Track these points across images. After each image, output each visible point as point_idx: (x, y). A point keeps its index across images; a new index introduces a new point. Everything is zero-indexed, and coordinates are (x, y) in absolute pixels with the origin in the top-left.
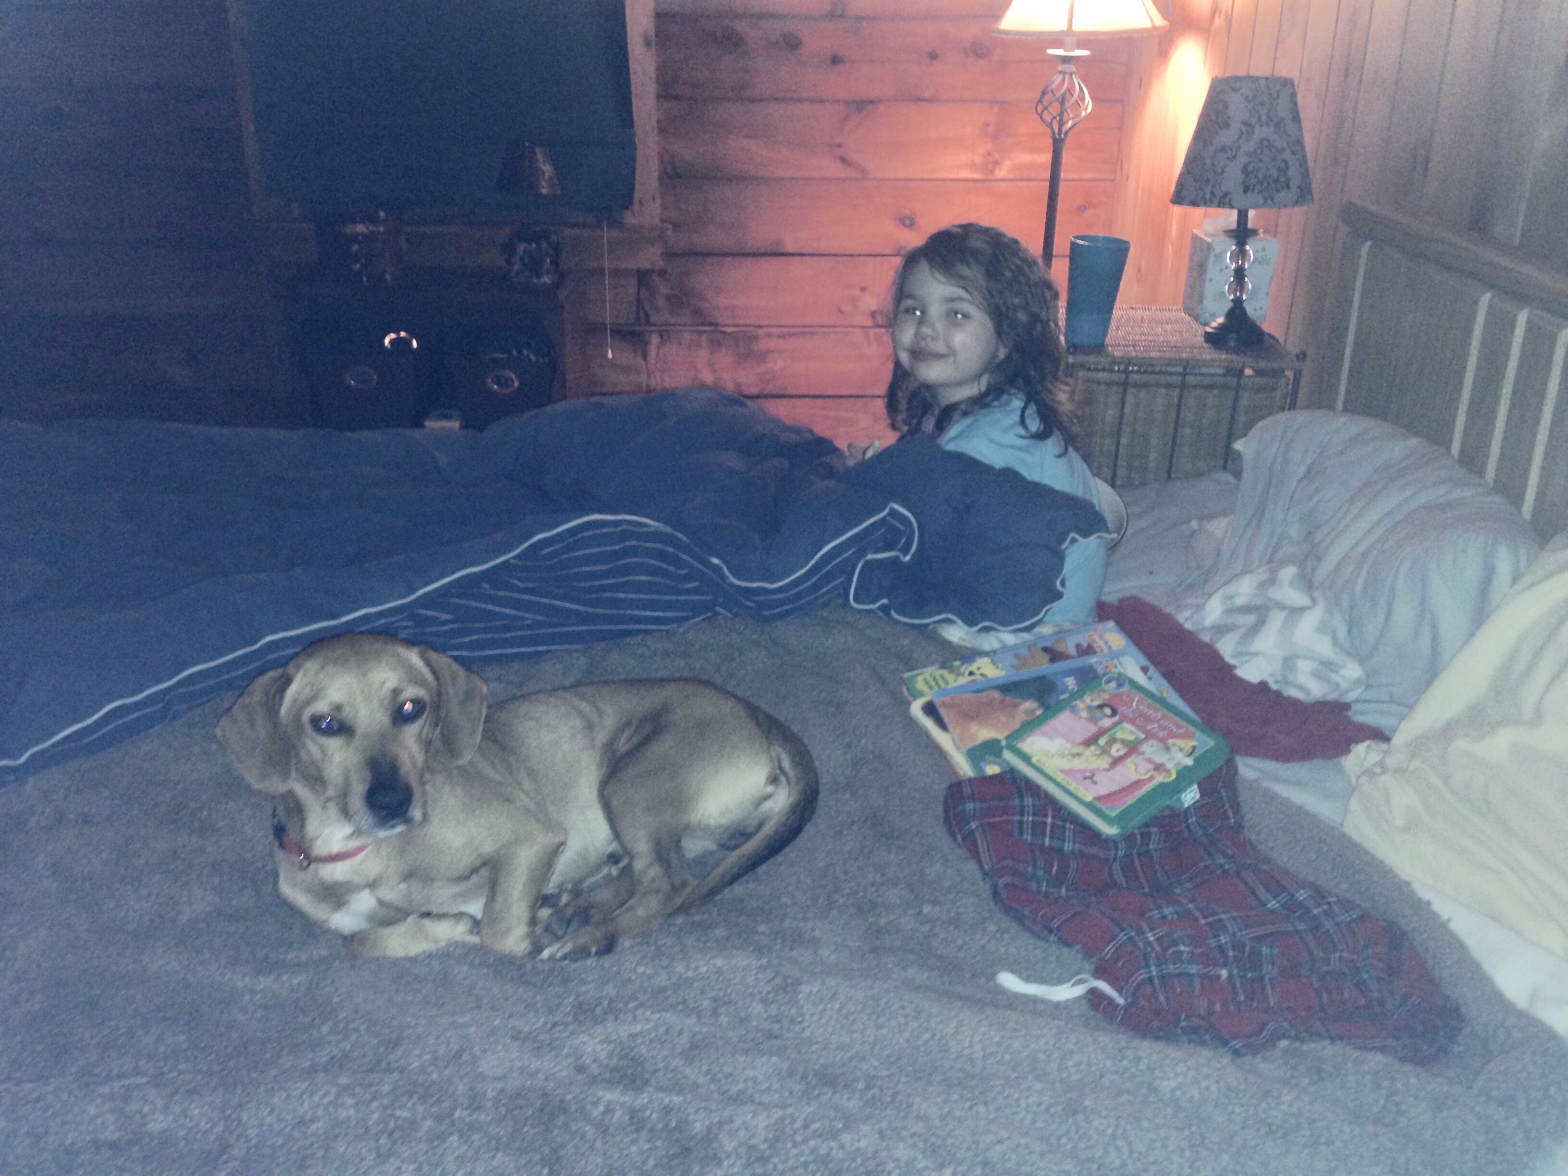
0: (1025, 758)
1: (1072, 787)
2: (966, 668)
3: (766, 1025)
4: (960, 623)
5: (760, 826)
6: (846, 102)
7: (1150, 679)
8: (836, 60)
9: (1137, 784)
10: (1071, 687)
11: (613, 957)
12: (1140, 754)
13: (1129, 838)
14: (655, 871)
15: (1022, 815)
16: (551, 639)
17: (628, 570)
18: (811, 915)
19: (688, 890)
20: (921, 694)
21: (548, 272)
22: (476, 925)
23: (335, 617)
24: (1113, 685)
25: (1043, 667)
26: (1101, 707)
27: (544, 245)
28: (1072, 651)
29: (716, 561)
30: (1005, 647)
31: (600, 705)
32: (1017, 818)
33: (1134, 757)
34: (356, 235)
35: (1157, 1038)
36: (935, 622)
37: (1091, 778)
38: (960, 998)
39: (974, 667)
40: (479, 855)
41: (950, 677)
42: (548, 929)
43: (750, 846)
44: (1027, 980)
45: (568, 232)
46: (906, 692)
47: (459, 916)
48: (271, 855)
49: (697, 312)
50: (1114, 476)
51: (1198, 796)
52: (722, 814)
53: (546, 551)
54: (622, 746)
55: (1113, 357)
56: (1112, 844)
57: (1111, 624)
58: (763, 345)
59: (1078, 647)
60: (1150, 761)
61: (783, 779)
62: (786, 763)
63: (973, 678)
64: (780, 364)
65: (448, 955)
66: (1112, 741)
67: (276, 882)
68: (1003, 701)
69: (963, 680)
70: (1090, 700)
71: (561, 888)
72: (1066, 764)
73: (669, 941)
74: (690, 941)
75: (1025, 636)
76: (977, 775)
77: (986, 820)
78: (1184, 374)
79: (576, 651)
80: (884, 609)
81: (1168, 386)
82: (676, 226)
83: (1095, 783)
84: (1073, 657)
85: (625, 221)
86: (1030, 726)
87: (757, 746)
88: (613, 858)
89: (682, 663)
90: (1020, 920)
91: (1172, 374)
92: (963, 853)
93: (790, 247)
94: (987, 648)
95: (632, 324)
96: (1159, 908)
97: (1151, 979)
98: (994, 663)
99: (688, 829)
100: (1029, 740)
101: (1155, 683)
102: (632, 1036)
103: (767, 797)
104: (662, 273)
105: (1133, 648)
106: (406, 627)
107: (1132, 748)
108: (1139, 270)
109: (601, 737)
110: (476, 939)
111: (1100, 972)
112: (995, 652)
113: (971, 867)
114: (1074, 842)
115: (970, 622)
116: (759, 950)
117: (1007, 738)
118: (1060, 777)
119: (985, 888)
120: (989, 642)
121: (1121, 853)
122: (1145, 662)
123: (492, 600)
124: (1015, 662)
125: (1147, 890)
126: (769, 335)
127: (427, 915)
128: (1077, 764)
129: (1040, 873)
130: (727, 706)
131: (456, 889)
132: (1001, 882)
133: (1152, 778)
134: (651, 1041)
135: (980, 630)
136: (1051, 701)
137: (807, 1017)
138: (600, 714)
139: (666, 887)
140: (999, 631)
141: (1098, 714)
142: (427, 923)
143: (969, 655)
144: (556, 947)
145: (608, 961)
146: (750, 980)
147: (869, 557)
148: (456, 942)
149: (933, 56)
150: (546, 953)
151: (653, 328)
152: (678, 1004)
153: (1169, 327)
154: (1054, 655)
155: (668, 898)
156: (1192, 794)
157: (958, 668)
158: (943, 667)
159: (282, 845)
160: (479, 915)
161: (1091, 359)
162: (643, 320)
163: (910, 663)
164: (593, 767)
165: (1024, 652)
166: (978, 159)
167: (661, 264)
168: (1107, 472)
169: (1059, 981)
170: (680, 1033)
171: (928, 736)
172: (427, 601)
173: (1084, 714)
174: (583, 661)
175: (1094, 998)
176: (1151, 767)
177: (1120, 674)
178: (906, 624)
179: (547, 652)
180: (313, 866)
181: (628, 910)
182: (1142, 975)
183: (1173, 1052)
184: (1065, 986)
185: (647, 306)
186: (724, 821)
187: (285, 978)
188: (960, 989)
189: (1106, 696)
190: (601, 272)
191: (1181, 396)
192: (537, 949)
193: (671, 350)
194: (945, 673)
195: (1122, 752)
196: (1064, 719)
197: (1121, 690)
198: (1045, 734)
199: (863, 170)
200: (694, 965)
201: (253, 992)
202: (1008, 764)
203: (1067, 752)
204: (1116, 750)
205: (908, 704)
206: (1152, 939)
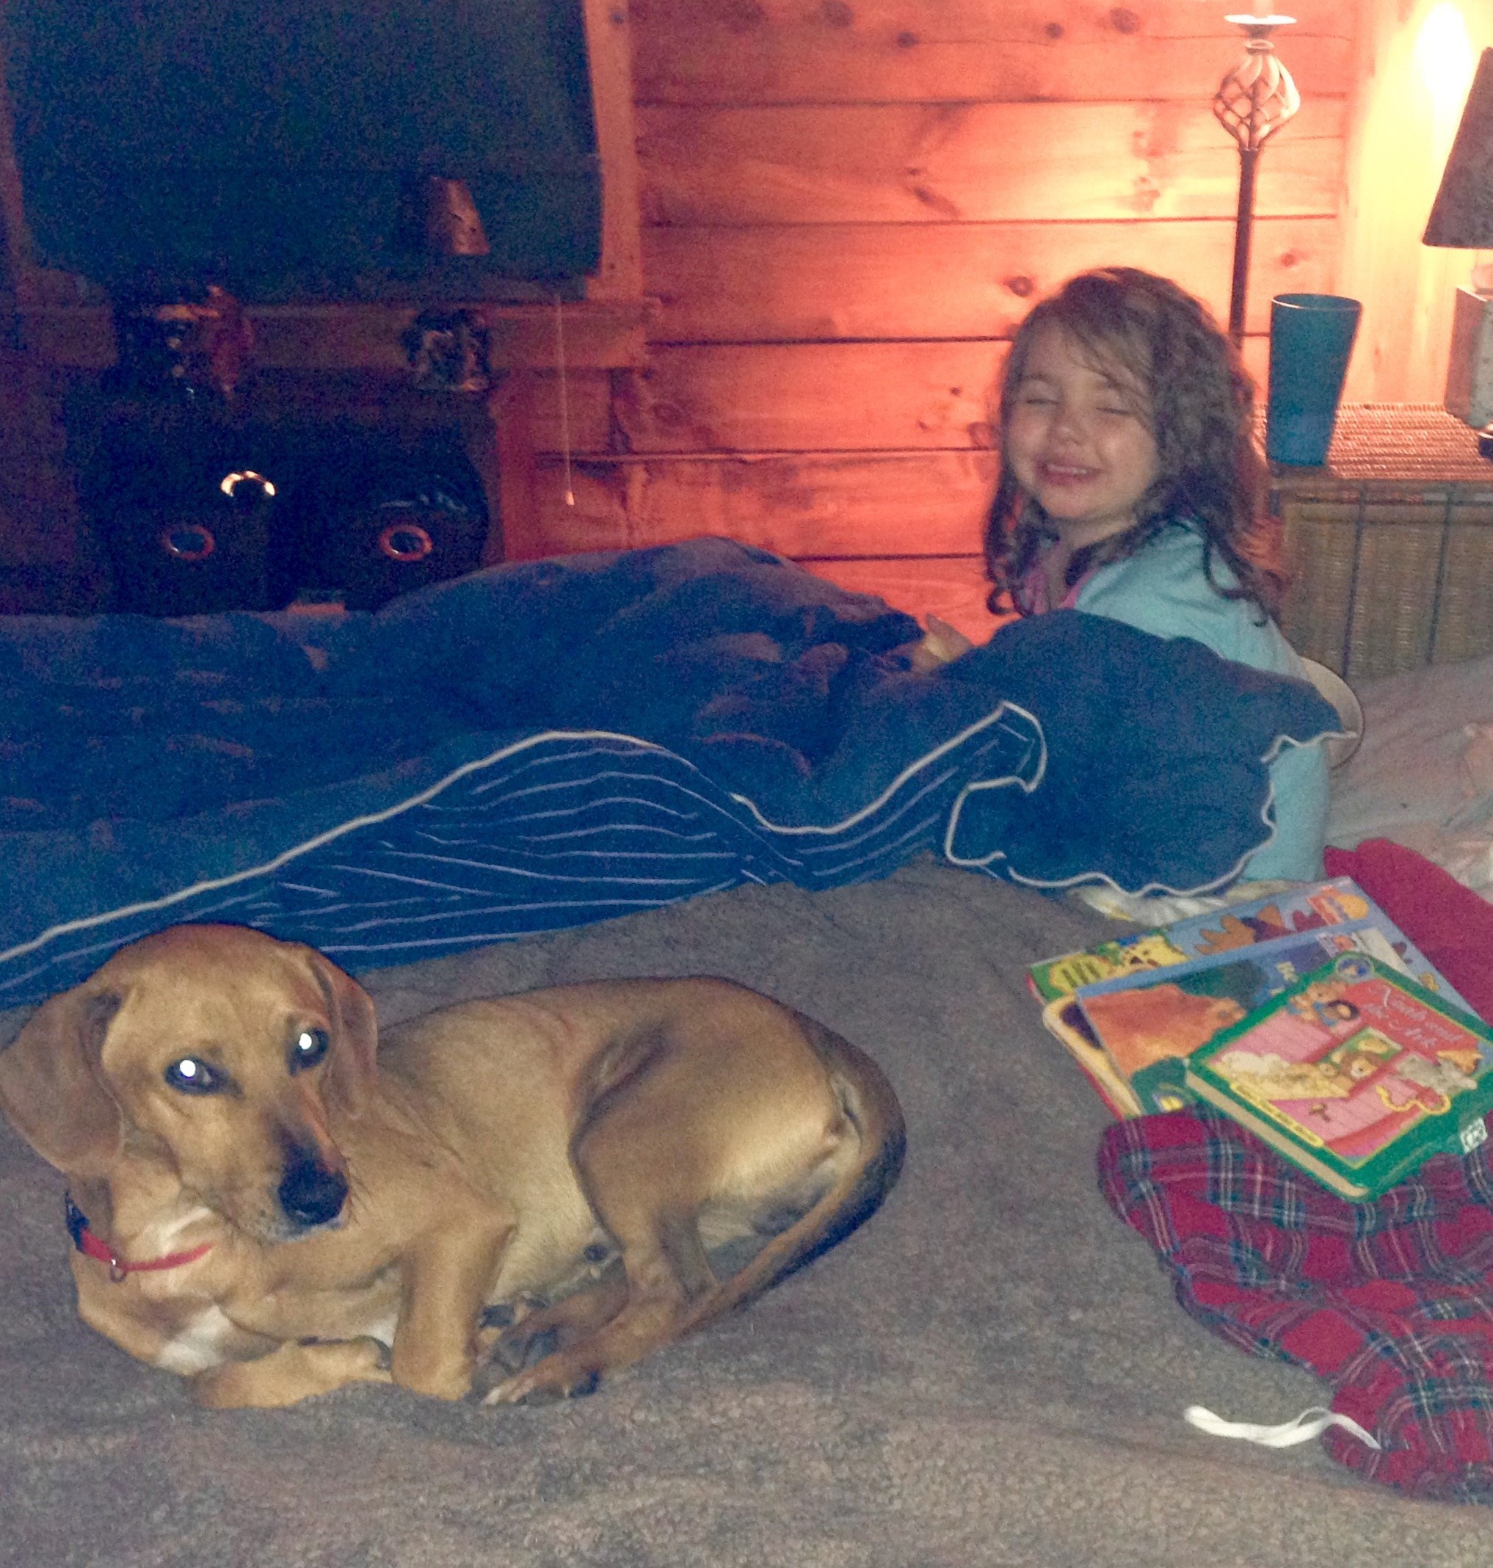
0: (1221, 1085)
1: (1293, 1126)
2: (1126, 953)
3: (831, 1494)
4: (1115, 885)
5: (817, 1198)
6: (923, 104)
7: (1408, 961)
8: (906, 41)
9: (1392, 1119)
10: (1287, 977)
11: (596, 1398)
12: (1394, 1073)
13: (1381, 1202)
14: (658, 1269)
15: (1217, 1169)
16: (492, 923)
17: (604, 815)
18: (897, 1329)
19: (709, 1296)
20: (1059, 993)
21: (473, 374)
22: (386, 1355)
23: (156, 895)
24: (1351, 971)
25: (1245, 948)
26: (1333, 1004)
27: (465, 331)
28: (1289, 925)
29: (739, 798)
30: (1186, 922)
31: (572, 1019)
32: (1209, 1174)
33: (1386, 1079)
34: (174, 322)
35: (1430, 1497)
36: (1079, 885)
37: (1321, 1112)
38: (1131, 1446)
39: (1138, 952)
40: (385, 1249)
41: (1103, 968)
42: (496, 1358)
43: (801, 1231)
44: (1230, 1418)
45: (500, 312)
46: (1036, 993)
47: (361, 1342)
48: (66, 1261)
49: (703, 432)
50: (1346, 661)
51: (1485, 1136)
52: (758, 1180)
53: (480, 789)
54: (605, 1079)
55: (1342, 480)
56: (1354, 1211)
57: (1346, 882)
58: (804, 479)
59: (1297, 917)
60: (1408, 1083)
61: (850, 1127)
62: (855, 1103)
63: (1137, 966)
64: (832, 508)
65: (344, 1402)
66: (1353, 1055)
67: (74, 1301)
68: (1183, 1000)
69: (1122, 971)
70: (1316, 994)
71: (515, 1296)
72: (1279, 1092)
73: (681, 1373)
74: (713, 1371)
75: (1217, 903)
76: (1146, 1113)
77: (1165, 1179)
78: (1449, 503)
79: (531, 941)
80: (998, 866)
81: (1424, 522)
82: (667, 300)
83: (1327, 1119)
84: (1286, 932)
85: (589, 295)
86: (1226, 1036)
87: (810, 1076)
88: (595, 1253)
89: (692, 956)
90: (1216, 1326)
91: (1430, 503)
92: (1130, 1230)
93: (843, 330)
94: (1157, 922)
95: (603, 453)
96: (1429, 1304)
97: (1420, 1409)
98: (1168, 944)
99: (708, 1204)
100: (1225, 1058)
101: (1417, 968)
102: (630, 1516)
103: (828, 1153)
104: (647, 374)
105: (1380, 916)
106: (265, 911)
107: (1384, 1067)
108: (1377, 352)
109: (572, 1063)
110: (385, 1377)
111: (1342, 1403)
112: (1170, 927)
113: (1142, 1248)
114: (1298, 1210)
115: (1130, 884)
116: (819, 1383)
117: (1191, 1056)
118: (1274, 1112)
119: (1163, 1282)
120: (1161, 913)
121: (1369, 1225)
122: (1399, 936)
123: (400, 865)
124: (1201, 941)
125: (1411, 1279)
126: (814, 465)
127: (310, 1342)
128: (1299, 1091)
129: (1247, 1256)
130: (763, 1015)
131: (351, 1302)
132: (1188, 1271)
133: (1415, 1109)
134: (658, 1521)
135: (1147, 896)
136: (1258, 997)
137: (896, 1481)
138: (570, 1030)
139: (675, 1291)
140: (1178, 897)
141: (1328, 1014)
142: (309, 1352)
143: (1131, 934)
144: (509, 1386)
145: (588, 1405)
146: (807, 1427)
147: (974, 786)
148: (355, 1382)
149: (1054, 31)
150: (494, 1396)
151: (637, 458)
152: (698, 1465)
153: (1424, 434)
154: (1260, 929)
155: (679, 1308)
156: (1476, 1133)
157: (1114, 953)
158: (1090, 952)
159: (81, 1244)
160: (389, 1341)
161: (1307, 485)
162: (620, 447)
163: (1039, 946)
164: (560, 1114)
165: (1215, 926)
166: (1128, 190)
167: (645, 358)
168: (1334, 655)
169: (1280, 1420)
170: (704, 1509)
171: (1070, 1055)
172: (298, 870)
173: (1309, 1016)
174: (541, 956)
175: (1333, 1437)
176: (1412, 1092)
177: (1362, 954)
178: (1033, 888)
179: (483, 943)
180: (131, 1275)
181: (621, 1326)
182: (1406, 1403)
183: (1457, 1517)
184: (1287, 1426)
185: (625, 423)
186: (760, 1191)
187: (93, 1441)
188: (1127, 1434)
189: (1341, 989)
190: (553, 373)
191: (1445, 540)
192: (479, 1391)
193: (665, 488)
194: (1095, 961)
195: (1368, 1072)
196: (1276, 1025)
197: (1366, 978)
198: (1249, 1049)
199: (951, 209)
200: (719, 1408)
201: (44, 1464)
202: (1193, 1093)
203: (1283, 1074)
204: (1359, 1069)
205: (1038, 1010)
206: (1419, 1349)
